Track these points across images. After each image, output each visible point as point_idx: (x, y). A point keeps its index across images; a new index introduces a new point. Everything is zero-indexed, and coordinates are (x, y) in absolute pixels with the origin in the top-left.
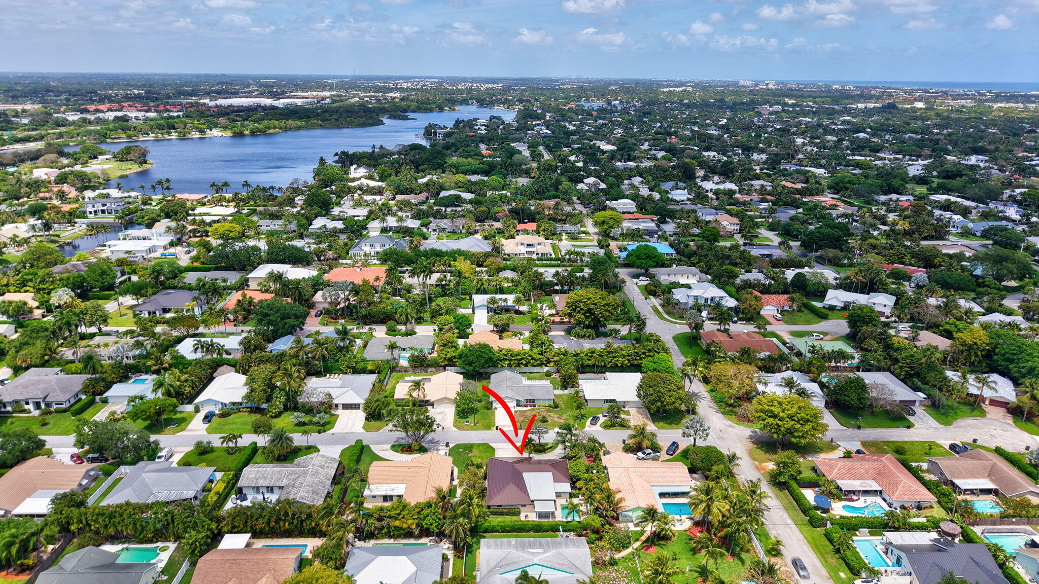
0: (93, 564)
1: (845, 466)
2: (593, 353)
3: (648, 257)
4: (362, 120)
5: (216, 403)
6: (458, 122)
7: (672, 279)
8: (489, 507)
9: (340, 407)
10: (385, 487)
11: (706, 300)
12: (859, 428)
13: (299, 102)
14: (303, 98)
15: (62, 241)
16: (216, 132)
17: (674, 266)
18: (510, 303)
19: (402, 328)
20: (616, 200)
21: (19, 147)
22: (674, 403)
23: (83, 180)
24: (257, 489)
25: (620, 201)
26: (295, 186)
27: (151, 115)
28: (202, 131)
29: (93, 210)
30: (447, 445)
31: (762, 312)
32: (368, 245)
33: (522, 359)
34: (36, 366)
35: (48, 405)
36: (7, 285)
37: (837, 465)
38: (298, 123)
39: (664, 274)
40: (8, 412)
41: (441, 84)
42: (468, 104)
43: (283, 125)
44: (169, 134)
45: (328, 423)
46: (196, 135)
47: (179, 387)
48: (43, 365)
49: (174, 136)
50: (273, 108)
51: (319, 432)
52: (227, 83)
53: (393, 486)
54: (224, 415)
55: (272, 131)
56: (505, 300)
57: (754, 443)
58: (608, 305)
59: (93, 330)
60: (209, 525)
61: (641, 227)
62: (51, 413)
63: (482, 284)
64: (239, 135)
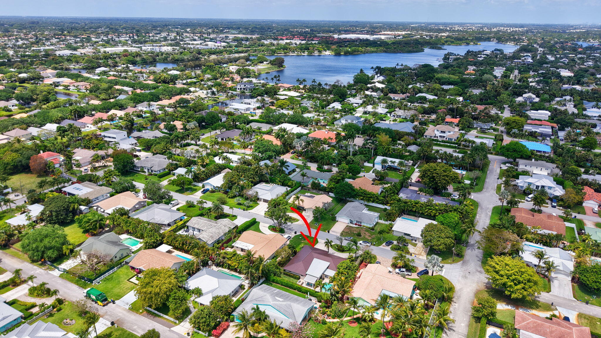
0: (110, 240)
1: (535, 322)
2: (416, 203)
3: (515, 151)
4: (410, 49)
5: (211, 185)
6: (469, 52)
7: (528, 168)
8: (285, 270)
9: (262, 200)
10: (245, 244)
11: (537, 187)
12: (587, 303)
13: (383, 37)
14: (388, 35)
15: (219, 100)
16: (328, 53)
17: (533, 160)
18: (396, 164)
19: (326, 167)
20: (537, 110)
21: (237, 55)
22: (440, 245)
23: (247, 73)
24: (194, 229)
25: (539, 111)
26: (337, 84)
27: (304, 42)
28: (320, 52)
29: (239, 88)
30: (295, 233)
31: (584, 205)
32: (344, 120)
33: (371, 197)
34: (160, 154)
35: (152, 171)
36: (177, 117)
37: (529, 319)
38: (372, 49)
39: (522, 164)
40: (139, 171)
41: (482, 28)
42: (490, 41)
43: (363, 50)
44: (304, 52)
45: (252, 207)
46: (316, 53)
47: (198, 174)
48: (162, 154)
49: (306, 53)
50: (367, 40)
51: (244, 210)
52: (354, 26)
53: (248, 244)
54: (213, 192)
55: (356, 53)
56: (394, 162)
57: (487, 287)
58: (447, 176)
59: (193, 142)
60: (157, 237)
61: (538, 131)
62: (152, 175)
63: (389, 151)
64: (338, 54)
